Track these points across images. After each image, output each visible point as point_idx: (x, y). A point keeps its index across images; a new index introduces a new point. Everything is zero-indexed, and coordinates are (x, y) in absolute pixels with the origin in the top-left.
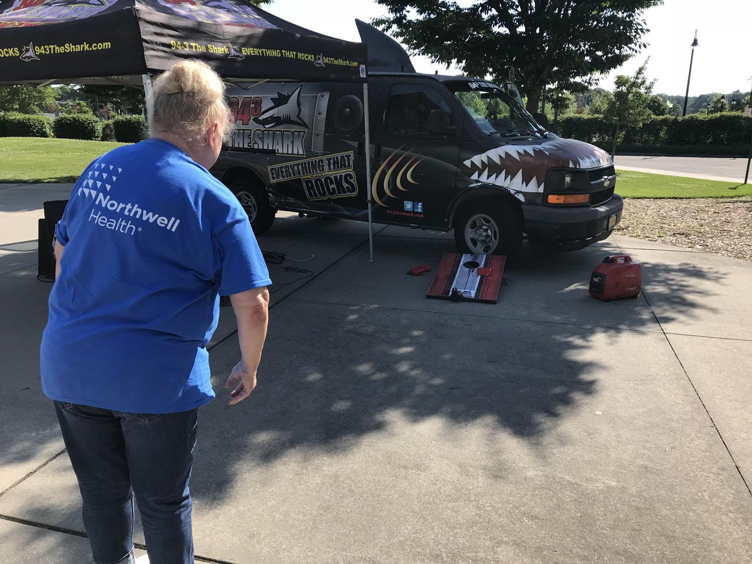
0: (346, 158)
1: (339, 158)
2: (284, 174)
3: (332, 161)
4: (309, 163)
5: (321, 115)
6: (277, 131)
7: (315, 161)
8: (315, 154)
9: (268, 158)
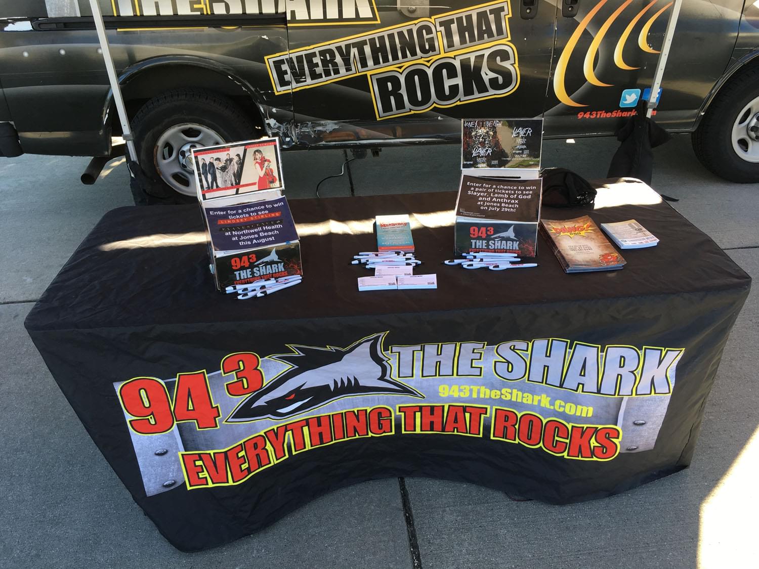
0: (491, 17)
1: (475, 18)
2: (319, 70)
3: (454, 27)
4: (391, 37)
7: (410, 32)
8: (407, 14)
9: (265, 37)
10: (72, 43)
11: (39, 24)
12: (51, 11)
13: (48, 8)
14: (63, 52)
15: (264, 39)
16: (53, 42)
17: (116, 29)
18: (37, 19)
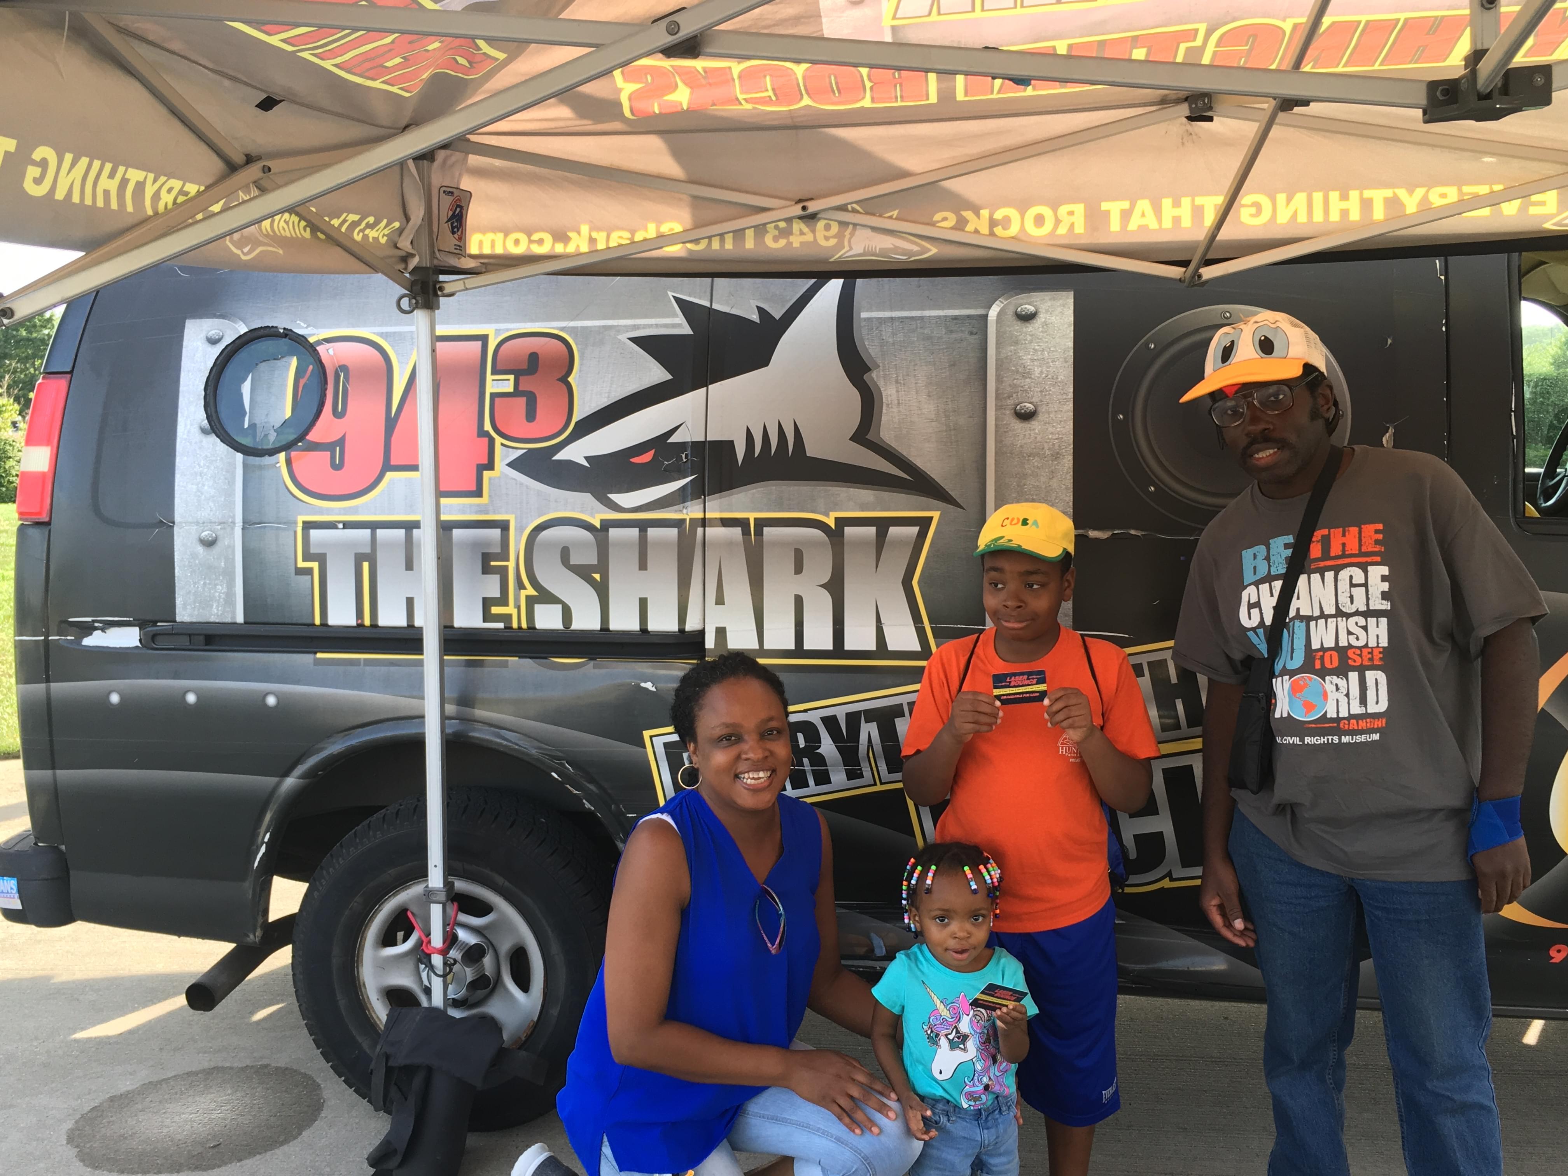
5: (1035, 425)
6: (704, 522)
9: (649, 685)
10: (215, 680)
11: (154, 637)
12: (185, 608)
13: (179, 601)
14: (191, 698)
15: (646, 689)
16: (176, 676)
17: (315, 653)
18: (154, 623)
